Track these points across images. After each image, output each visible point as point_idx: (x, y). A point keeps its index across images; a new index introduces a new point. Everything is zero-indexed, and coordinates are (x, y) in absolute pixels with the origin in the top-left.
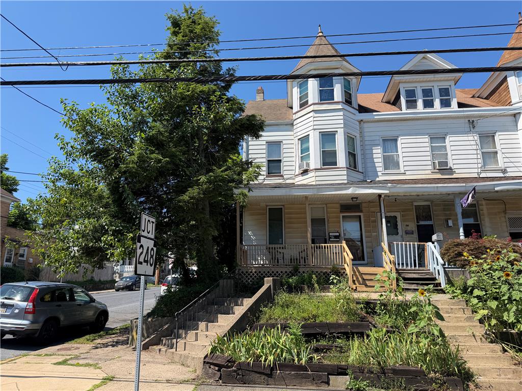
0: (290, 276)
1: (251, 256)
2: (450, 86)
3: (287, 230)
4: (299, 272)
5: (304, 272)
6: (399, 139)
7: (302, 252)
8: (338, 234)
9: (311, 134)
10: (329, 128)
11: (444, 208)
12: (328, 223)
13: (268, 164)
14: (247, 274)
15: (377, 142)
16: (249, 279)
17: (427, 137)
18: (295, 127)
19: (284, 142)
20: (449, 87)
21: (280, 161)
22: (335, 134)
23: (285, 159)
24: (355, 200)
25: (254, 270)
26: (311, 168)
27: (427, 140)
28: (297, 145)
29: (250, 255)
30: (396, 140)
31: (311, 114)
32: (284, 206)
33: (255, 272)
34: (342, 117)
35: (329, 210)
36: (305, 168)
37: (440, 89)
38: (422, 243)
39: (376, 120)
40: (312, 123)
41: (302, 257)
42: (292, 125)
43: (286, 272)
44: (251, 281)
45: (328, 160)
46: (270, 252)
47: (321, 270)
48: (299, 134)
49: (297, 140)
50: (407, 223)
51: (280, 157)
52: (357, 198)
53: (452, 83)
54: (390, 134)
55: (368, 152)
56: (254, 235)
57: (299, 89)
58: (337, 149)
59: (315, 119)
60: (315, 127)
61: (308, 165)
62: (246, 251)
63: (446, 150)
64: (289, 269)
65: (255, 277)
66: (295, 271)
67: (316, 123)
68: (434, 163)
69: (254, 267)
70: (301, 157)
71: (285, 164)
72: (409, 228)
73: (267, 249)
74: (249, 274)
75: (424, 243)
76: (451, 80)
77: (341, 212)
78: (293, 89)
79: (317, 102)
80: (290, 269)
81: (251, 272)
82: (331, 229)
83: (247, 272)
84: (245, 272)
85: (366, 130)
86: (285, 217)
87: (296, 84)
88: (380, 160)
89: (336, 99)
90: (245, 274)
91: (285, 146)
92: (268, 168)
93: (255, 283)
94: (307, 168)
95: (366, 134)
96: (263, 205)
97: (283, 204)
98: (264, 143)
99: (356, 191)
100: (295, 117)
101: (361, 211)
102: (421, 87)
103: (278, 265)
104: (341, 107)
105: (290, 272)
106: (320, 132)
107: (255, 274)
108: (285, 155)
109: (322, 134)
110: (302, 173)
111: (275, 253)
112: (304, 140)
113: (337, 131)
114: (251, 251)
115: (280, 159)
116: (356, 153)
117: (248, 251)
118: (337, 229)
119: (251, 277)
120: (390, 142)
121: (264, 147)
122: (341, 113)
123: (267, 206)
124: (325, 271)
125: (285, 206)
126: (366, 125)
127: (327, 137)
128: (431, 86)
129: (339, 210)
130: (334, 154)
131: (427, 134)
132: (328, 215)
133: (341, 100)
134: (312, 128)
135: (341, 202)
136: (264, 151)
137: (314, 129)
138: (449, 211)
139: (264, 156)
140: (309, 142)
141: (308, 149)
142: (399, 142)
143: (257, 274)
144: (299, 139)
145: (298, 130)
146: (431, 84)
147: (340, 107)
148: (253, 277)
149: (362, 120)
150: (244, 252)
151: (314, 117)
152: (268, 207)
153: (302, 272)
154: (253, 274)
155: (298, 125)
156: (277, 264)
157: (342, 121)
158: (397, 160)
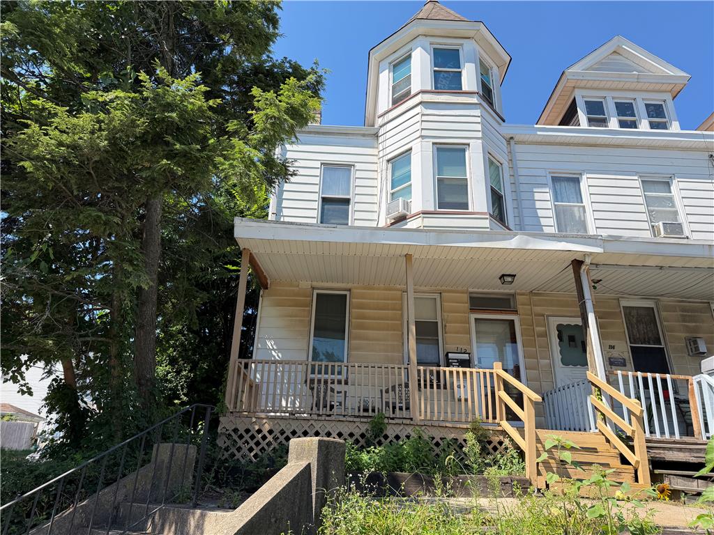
0: (362, 447)
1: (271, 398)
2: (665, 101)
3: (354, 342)
4: (386, 437)
5: (397, 437)
6: (584, 177)
7: (387, 391)
8: (466, 357)
9: (416, 146)
10: (453, 138)
11: (682, 316)
12: (444, 332)
13: (323, 206)
14: (247, 437)
15: (543, 180)
16: (251, 450)
17: (636, 178)
18: (381, 139)
19: (358, 166)
20: (663, 103)
21: (347, 201)
22: (464, 150)
23: (358, 199)
24: (509, 279)
25: (267, 427)
26: (413, 212)
27: (637, 184)
28: (384, 172)
29: (267, 394)
30: (576, 181)
31: (418, 109)
32: (350, 290)
33: (270, 432)
34: (479, 120)
35: (445, 304)
36: (401, 210)
37: (647, 106)
38: (682, 377)
39: (539, 140)
40: (418, 126)
41: (387, 404)
42: (376, 136)
43: (351, 435)
44: (256, 456)
45: (448, 199)
46: (312, 389)
47: (443, 433)
48: (388, 150)
49: (385, 162)
50: (612, 343)
51: (349, 194)
52: (514, 276)
53: (668, 97)
54: (566, 169)
55: (524, 196)
56: (279, 350)
57: (391, 74)
58: (468, 177)
59: (425, 118)
60: (425, 133)
61: (407, 205)
62: (257, 386)
63: (673, 206)
64: (362, 427)
65: (269, 444)
66: (376, 435)
67: (425, 125)
68: (653, 227)
69: (268, 418)
70: (393, 194)
71: (358, 207)
72: (615, 354)
73: (306, 381)
74: (253, 437)
75: (687, 377)
76: (665, 91)
77: (472, 310)
78: (381, 75)
79: (430, 89)
80: (364, 428)
81: (259, 431)
82: (451, 347)
83: (247, 431)
84: (242, 431)
85: (519, 156)
86: (351, 314)
87: (388, 65)
88: (550, 213)
89: (465, 88)
90: (241, 437)
91: (359, 174)
92: (322, 213)
93: (266, 462)
94: (405, 212)
95: (520, 164)
96: (305, 285)
97: (349, 286)
98: (318, 164)
99: (527, 242)
100: (380, 121)
101: (515, 312)
102: (613, 98)
103: (330, 416)
104: (476, 102)
105: (363, 436)
106: (434, 144)
107: (270, 438)
108: (358, 190)
109: (438, 148)
110: (392, 224)
111: (325, 393)
112: (400, 161)
113: (469, 145)
114: (271, 386)
115: (348, 197)
116: (503, 194)
117: (265, 386)
118: (464, 347)
119: (258, 444)
120: (567, 183)
121: (317, 172)
122: (478, 112)
123: (313, 288)
124: (453, 436)
125: (354, 291)
126: (518, 148)
127: (449, 154)
128: (631, 99)
129: (467, 305)
130: (462, 186)
131: (636, 173)
132: (445, 314)
133: (475, 89)
134: (418, 134)
135: (470, 290)
136: (316, 180)
137: (422, 137)
138: (695, 322)
139: (316, 188)
140: (410, 163)
141: (408, 177)
142: (584, 185)
143: (276, 439)
144: (388, 161)
145: (388, 143)
146: (632, 95)
147: (475, 100)
148: (264, 444)
149: (512, 138)
150: (251, 387)
151: (423, 115)
152: (316, 292)
153: (391, 437)
154: (264, 438)
155: (388, 135)
156: (329, 413)
157: (479, 127)
158: (580, 217)
